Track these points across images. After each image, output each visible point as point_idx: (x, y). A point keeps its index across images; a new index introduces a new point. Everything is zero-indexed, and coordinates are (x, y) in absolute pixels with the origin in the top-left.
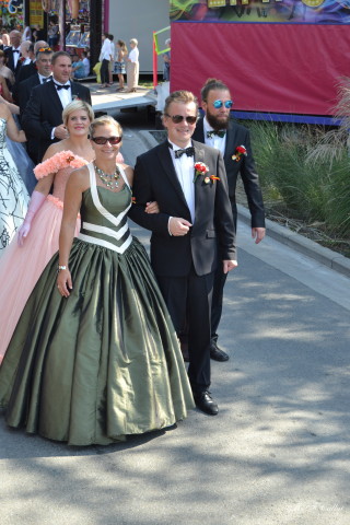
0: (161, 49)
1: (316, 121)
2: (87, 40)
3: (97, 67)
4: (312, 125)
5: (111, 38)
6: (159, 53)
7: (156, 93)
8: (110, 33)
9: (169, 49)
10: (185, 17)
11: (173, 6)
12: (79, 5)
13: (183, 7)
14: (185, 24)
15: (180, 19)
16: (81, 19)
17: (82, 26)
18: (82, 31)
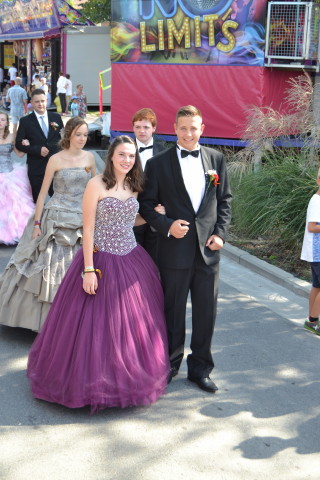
0: (105, 86)
1: (226, 143)
2: (49, 78)
3: (57, 100)
4: (222, 146)
5: (68, 77)
6: (104, 89)
7: (102, 120)
8: (68, 72)
9: (110, 86)
10: (123, 59)
11: (113, 50)
12: (42, 50)
13: (121, 51)
14: (123, 65)
15: (119, 61)
16: (45, 62)
17: (46, 68)
18: (46, 71)
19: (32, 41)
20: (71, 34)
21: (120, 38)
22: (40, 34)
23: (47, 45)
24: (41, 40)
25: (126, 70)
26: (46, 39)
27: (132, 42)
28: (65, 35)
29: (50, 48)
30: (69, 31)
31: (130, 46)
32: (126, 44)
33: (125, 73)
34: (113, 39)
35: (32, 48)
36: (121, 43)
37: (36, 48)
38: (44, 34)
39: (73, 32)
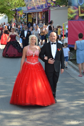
6: (64, 29)
10: (72, 19)
11: (68, 16)
12: (42, 16)
13: (72, 16)
14: (72, 21)
15: (71, 20)
16: (43, 20)
17: (43, 22)
18: (43, 23)
19: (38, 13)
20: (52, 10)
21: (71, 11)
22: (41, 10)
23: (43, 14)
24: (41, 12)
25: (73, 23)
26: (43, 12)
27: (76, 13)
28: (50, 10)
29: (44, 15)
30: (51, 9)
31: (75, 14)
32: (73, 14)
33: (73, 24)
34: (69, 12)
35: (38, 15)
36: (72, 13)
37: (40, 15)
38: (43, 10)
39: (52, 9)
